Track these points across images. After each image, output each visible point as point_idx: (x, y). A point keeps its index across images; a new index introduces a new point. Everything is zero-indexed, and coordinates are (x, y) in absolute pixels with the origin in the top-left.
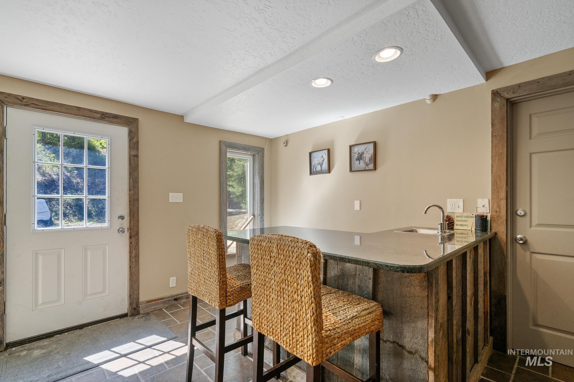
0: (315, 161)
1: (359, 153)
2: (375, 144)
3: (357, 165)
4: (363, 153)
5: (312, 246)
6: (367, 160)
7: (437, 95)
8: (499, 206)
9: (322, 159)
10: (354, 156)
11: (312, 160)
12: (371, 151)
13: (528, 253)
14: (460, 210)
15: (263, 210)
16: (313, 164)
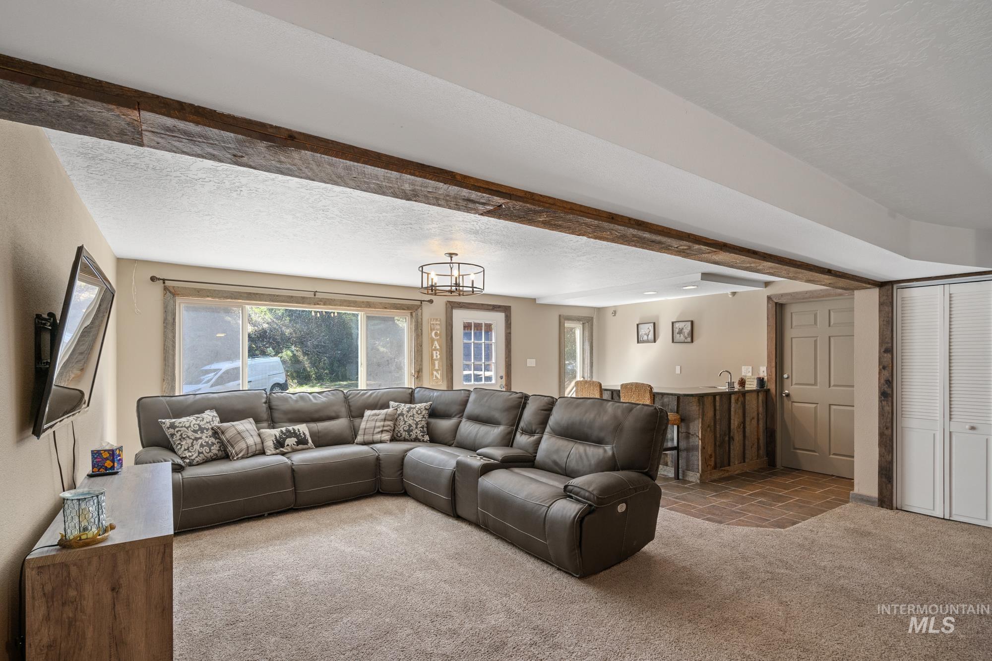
0: (642, 332)
1: (680, 329)
2: (692, 322)
3: (678, 337)
4: (683, 329)
5: (650, 386)
6: (686, 334)
7: (735, 292)
8: (771, 372)
9: (648, 331)
10: (676, 330)
11: (639, 330)
12: (689, 328)
13: (790, 402)
14: (750, 374)
15: (592, 373)
16: (640, 334)
